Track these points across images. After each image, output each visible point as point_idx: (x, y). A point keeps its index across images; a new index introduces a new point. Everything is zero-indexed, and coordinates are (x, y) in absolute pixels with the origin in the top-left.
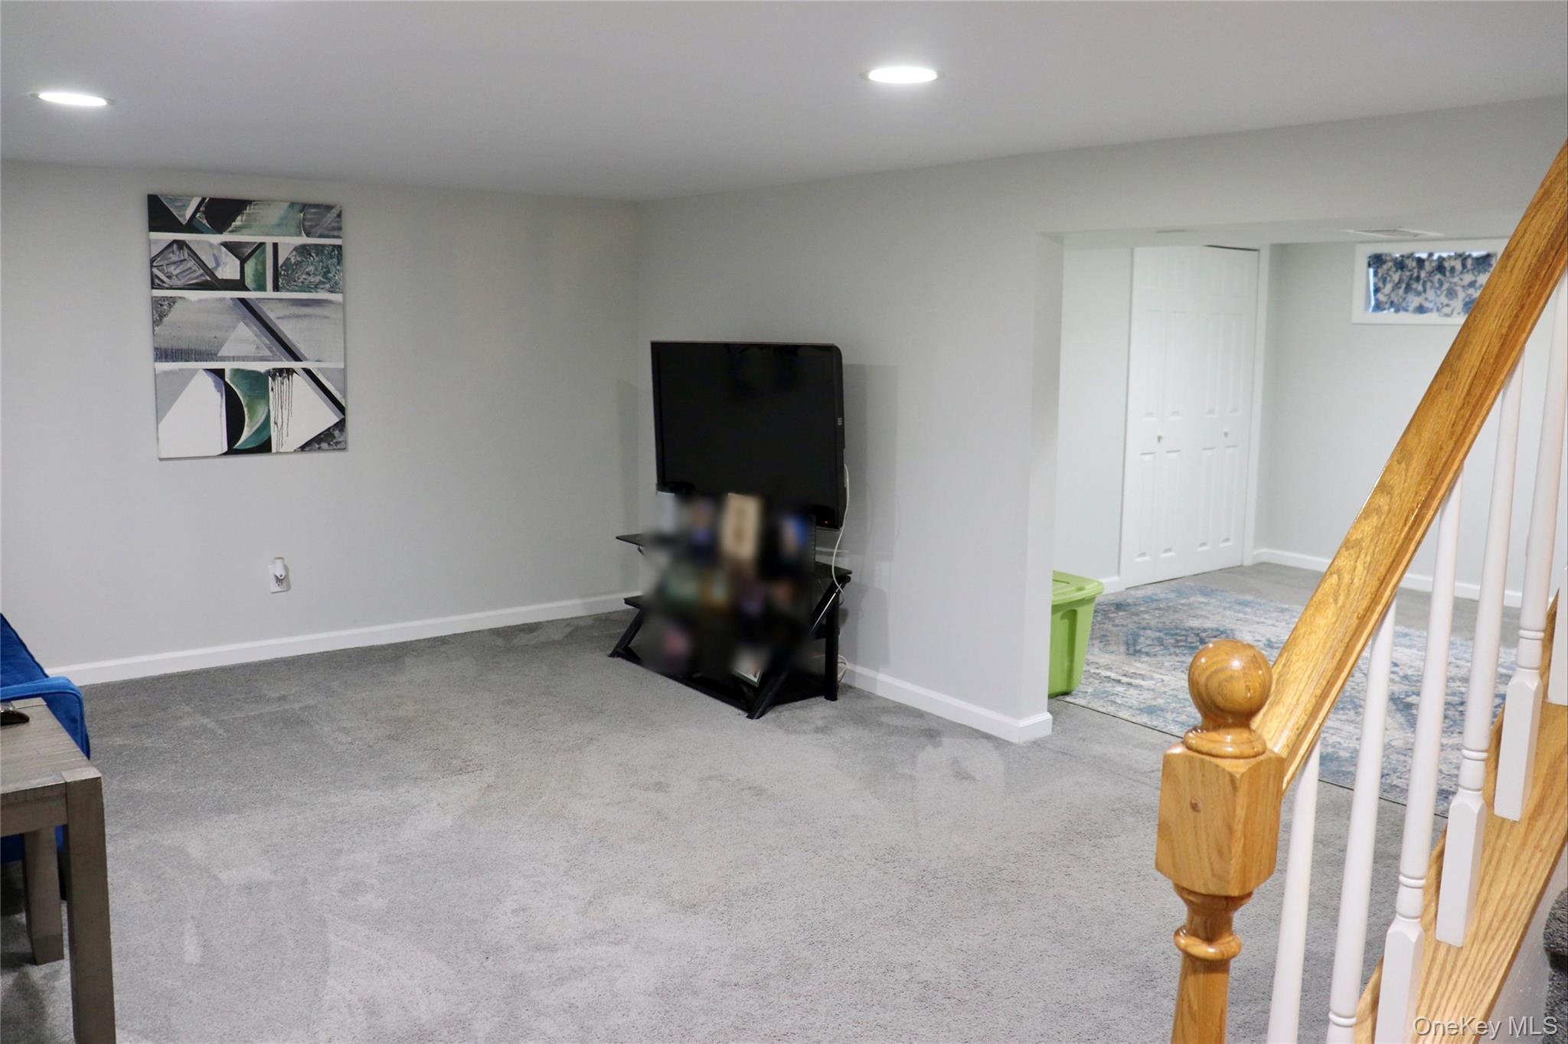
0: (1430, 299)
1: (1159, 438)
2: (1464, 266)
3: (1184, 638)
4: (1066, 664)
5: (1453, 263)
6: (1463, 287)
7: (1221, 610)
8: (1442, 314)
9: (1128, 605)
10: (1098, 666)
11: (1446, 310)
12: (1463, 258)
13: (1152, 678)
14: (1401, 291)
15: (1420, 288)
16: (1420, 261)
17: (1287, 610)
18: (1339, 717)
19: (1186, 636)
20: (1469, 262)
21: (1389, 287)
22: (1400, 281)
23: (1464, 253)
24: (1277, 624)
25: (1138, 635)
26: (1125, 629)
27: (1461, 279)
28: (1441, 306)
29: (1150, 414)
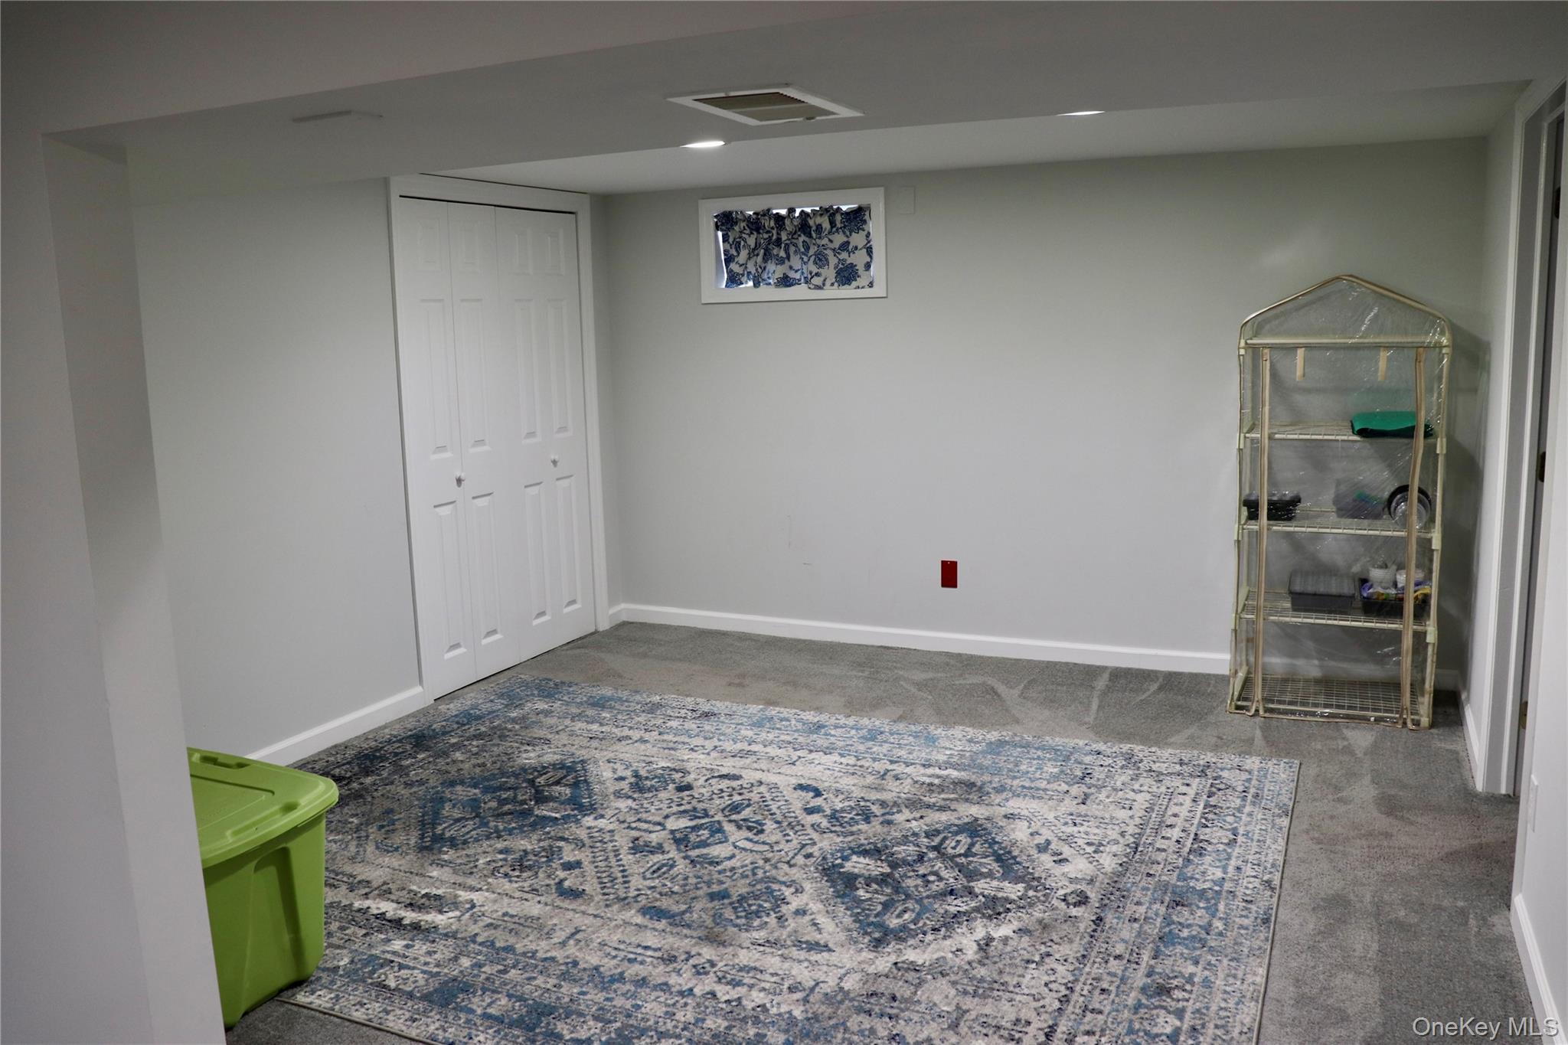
0: (796, 269)
1: (459, 481)
2: (832, 223)
3: (510, 794)
4: (286, 938)
5: (819, 220)
6: (834, 250)
7: (568, 722)
8: (813, 287)
9: (435, 735)
10: (366, 887)
11: (817, 281)
12: (830, 212)
13: (455, 904)
14: (760, 259)
15: (782, 254)
16: (779, 218)
17: (659, 706)
18: (755, 935)
19: (515, 789)
20: (838, 218)
21: (744, 254)
22: (757, 246)
23: (831, 207)
24: (647, 736)
25: (442, 801)
26: (421, 790)
27: (831, 241)
28: (809, 277)
29: (441, 449)
